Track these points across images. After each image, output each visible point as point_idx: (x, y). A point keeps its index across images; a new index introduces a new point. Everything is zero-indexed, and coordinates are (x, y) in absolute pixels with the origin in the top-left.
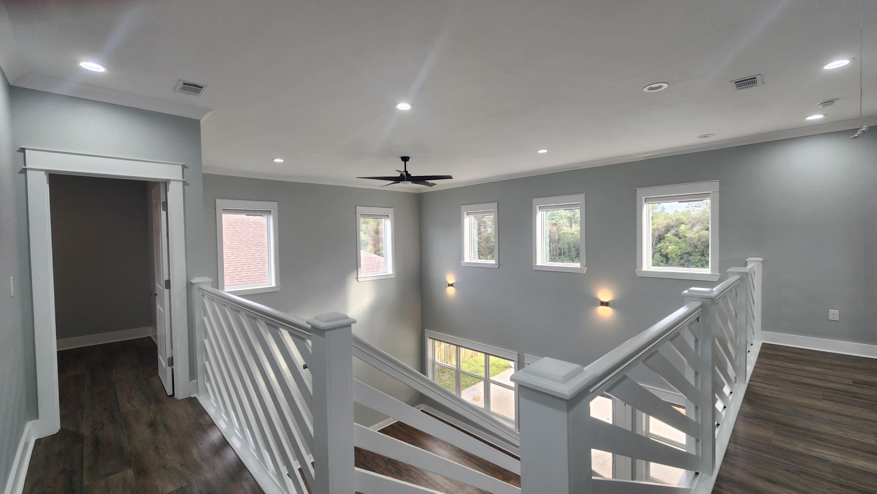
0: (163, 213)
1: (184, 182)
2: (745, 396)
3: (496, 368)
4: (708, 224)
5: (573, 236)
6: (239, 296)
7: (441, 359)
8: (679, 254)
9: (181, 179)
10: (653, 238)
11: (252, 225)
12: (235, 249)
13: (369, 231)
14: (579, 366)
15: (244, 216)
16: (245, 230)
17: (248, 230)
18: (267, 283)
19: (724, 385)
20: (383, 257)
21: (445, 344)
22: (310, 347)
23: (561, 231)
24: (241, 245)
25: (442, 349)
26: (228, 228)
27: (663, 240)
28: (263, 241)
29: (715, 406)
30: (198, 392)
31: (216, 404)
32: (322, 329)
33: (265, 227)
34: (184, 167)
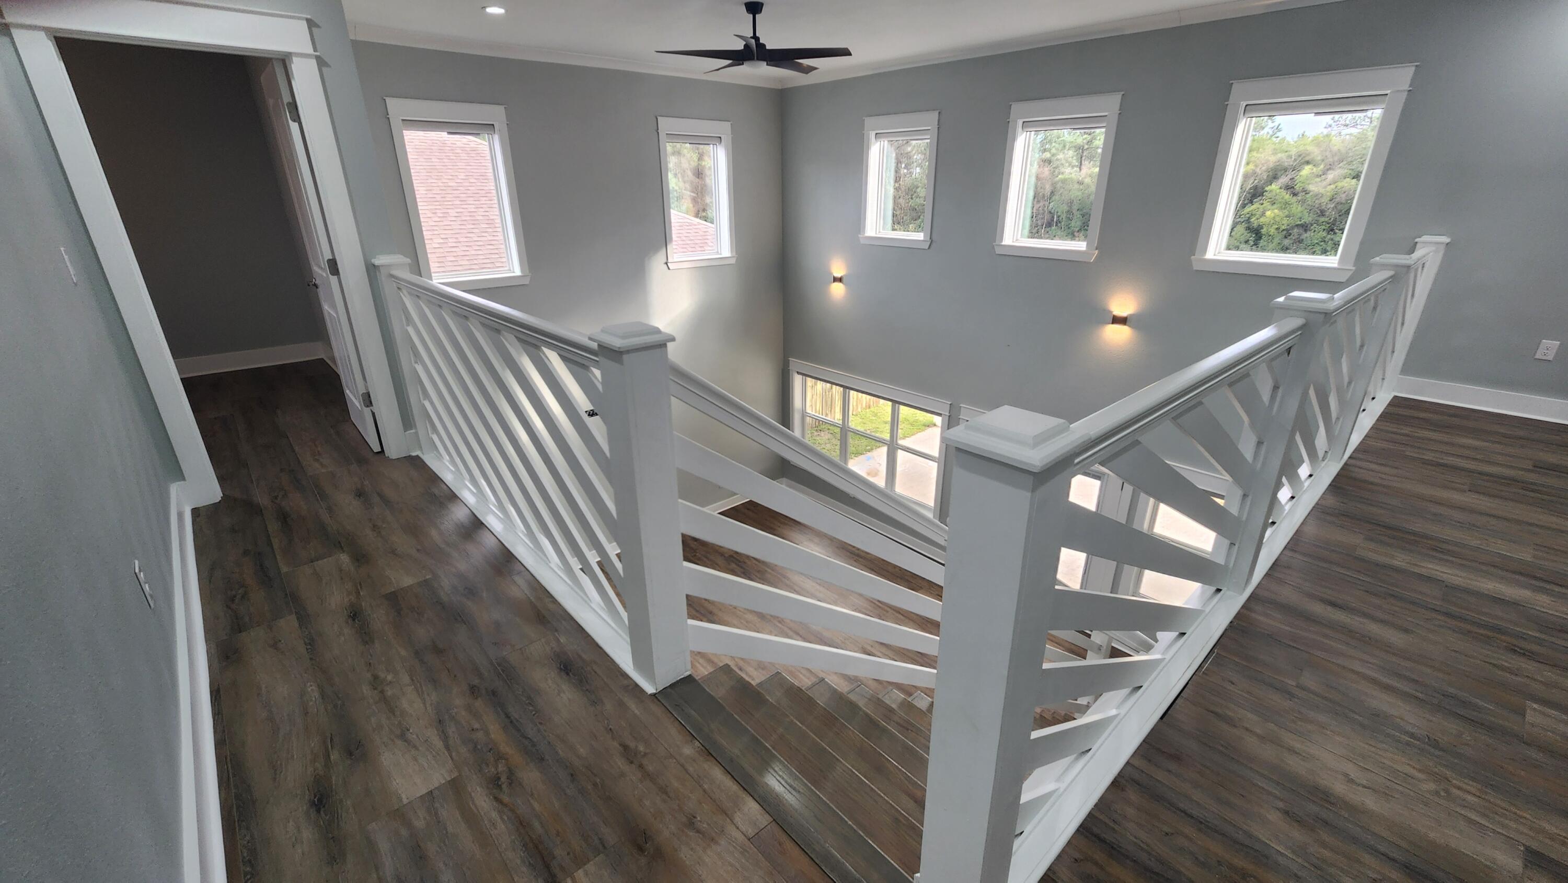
0: (294, 126)
1: (318, 58)
2: (1333, 481)
3: (909, 426)
4: (1360, 166)
5: (1081, 187)
6: (464, 291)
7: (816, 409)
8: (1283, 227)
9: (310, 51)
10: (1241, 193)
11: (461, 155)
12: (437, 203)
13: (684, 171)
14: (1061, 421)
15: (444, 135)
16: (450, 164)
17: (454, 164)
18: (506, 269)
19: (1302, 462)
20: (712, 222)
21: (824, 383)
22: (598, 380)
23: (1060, 176)
24: (446, 195)
25: (818, 392)
26: (416, 160)
27: (1260, 198)
28: (487, 188)
29: (1277, 494)
30: (421, 448)
31: (453, 466)
32: (617, 349)
33: (486, 158)
34: (311, 24)
